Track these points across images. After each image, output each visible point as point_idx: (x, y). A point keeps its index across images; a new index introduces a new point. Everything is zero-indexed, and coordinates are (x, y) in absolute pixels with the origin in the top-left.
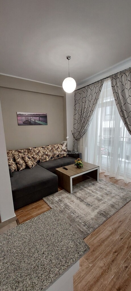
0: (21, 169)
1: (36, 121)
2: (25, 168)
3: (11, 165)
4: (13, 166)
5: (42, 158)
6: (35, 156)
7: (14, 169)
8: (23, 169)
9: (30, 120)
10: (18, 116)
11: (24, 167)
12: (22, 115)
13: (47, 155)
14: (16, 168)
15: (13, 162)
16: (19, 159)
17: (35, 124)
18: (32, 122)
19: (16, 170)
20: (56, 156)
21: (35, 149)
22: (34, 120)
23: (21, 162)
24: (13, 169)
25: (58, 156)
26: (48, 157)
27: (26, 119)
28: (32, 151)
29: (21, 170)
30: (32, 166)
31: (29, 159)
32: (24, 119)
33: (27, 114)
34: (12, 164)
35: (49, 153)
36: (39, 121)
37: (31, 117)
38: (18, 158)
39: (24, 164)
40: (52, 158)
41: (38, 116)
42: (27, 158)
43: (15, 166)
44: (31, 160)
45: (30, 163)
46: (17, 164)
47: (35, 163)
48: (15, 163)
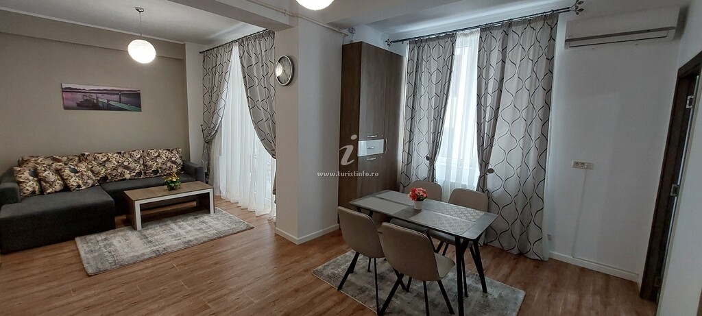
0: (48, 191)
1: (112, 103)
2: (60, 191)
3: (24, 182)
4: (28, 185)
5: (114, 173)
6: (97, 169)
7: (30, 189)
8: (56, 192)
9: (95, 101)
10: (65, 90)
11: (58, 187)
12: (76, 89)
13: (127, 168)
14: (37, 189)
15: (31, 178)
16: (47, 172)
17: (109, 107)
18: (100, 104)
19: (37, 192)
20: (151, 171)
21: (100, 156)
22: (106, 101)
23: (52, 177)
24: (27, 190)
25: (156, 172)
26: (128, 172)
27: (86, 98)
28: (91, 158)
29: (49, 193)
30: (79, 186)
31: (72, 174)
32: (80, 98)
33: (88, 88)
34: (27, 181)
35: (133, 165)
36: (120, 102)
37: (99, 95)
38: (45, 170)
39: (58, 181)
40: (139, 174)
41: (117, 94)
42: (67, 172)
43: (35, 185)
44: (77, 175)
45: (73, 181)
46: (40, 181)
47: (89, 181)
48: (36, 179)
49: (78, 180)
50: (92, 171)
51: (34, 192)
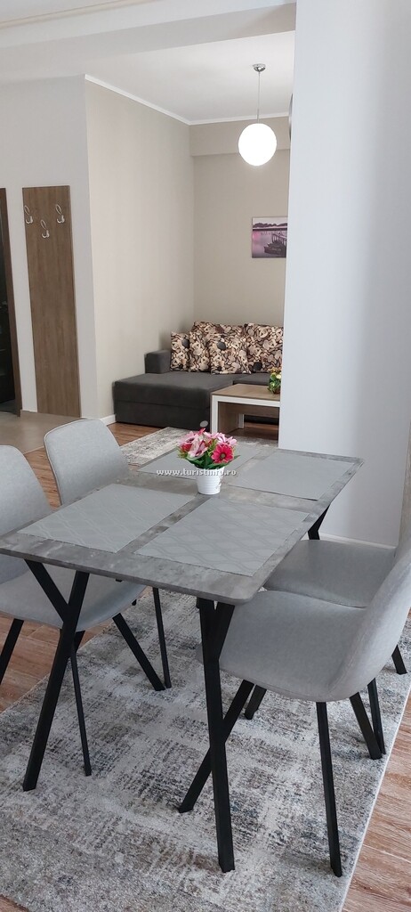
0: (192, 368)
2: (203, 371)
3: (175, 351)
4: (178, 355)
5: (270, 358)
6: (253, 349)
7: (179, 361)
8: (199, 371)
9: (284, 242)
10: (260, 228)
11: (202, 366)
12: (266, 225)
14: (184, 363)
15: (182, 347)
16: (197, 343)
19: (185, 367)
21: (262, 329)
23: (200, 351)
27: (275, 238)
28: (251, 332)
29: (193, 371)
30: (219, 368)
31: (218, 350)
32: (268, 238)
34: (178, 351)
38: (195, 340)
39: (204, 357)
42: (214, 346)
43: (183, 358)
44: (223, 352)
45: (217, 360)
46: (190, 353)
47: (234, 364)
48: (187, 350)
49: (220, 360)
50: (248, 352)
51: (181, 366)
